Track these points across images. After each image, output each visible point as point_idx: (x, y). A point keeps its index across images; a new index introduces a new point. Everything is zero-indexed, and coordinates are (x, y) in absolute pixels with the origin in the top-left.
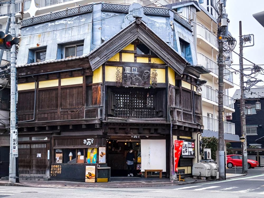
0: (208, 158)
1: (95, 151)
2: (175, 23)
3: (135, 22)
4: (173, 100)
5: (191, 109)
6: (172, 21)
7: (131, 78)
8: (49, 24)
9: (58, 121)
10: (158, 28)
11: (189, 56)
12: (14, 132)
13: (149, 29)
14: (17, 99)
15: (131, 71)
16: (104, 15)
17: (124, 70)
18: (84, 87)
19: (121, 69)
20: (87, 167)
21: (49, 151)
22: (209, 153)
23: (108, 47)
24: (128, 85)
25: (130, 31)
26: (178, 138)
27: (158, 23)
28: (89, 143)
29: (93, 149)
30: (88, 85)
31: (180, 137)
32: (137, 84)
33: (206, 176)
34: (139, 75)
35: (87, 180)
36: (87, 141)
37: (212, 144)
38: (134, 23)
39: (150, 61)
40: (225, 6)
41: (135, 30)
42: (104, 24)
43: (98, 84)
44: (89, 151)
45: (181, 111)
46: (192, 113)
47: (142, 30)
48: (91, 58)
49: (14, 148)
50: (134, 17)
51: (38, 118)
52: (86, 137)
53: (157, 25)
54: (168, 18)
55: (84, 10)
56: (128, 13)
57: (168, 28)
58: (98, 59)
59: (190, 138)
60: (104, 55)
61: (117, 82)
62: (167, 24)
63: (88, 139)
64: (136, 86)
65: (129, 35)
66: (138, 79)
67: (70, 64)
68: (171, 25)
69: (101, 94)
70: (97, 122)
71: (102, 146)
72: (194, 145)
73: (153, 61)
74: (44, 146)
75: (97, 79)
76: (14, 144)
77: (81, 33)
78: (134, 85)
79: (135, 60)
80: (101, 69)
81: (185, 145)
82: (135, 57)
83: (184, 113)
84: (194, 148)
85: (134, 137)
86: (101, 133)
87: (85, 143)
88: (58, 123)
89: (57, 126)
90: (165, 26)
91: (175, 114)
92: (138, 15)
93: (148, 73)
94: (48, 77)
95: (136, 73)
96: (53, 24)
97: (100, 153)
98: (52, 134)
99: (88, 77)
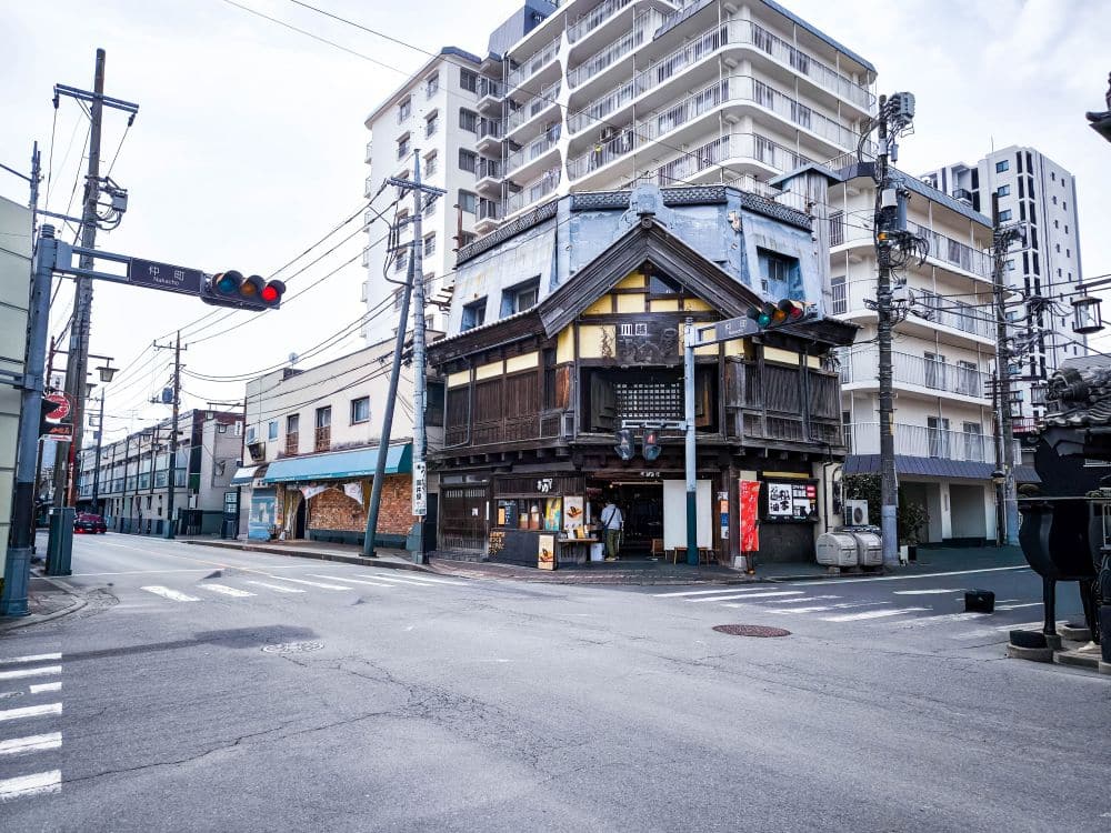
0: (854, 523)
1: (558, 505)
2: (747, 214)
3: (640, 224)
4: (738, 391)
5: (800, 410)
6: (733, 213)
7: (635, 347)
8: (494, 252)
9: (502, 444)
10: (700, 231)
11: (798, 289)
12: (419, 467)
13: (672, 237)
14: (425, 403)
15: (634, 332)
16: (576, 219)
17: (618, 331)
18: (541, 374)
19: (610, 330)
20: (542, 537)
21: (488, 504)
22: (859, 510)
23: (579, 284)
24: (630, 362)
25: (630, 246)
26: (760, 477)
27: (698, 220)
28: (545, 488)
29: (555, 500)
30: (549, 368)
31: (765, 474)
32: (649, 359)
33: (840, 564)
34: (651, 339)
35: (541, 565)
36: (543, 483)
37: (872, 488)
38: (637, 227)
39: (681, 306)
40: (894, 161)
41: (641, 243)
42: (577, 238)
43: (564, 365)
44: (549, 504)
45: (760, 414)
46: (801, 419)
47: (657, 240)
48: (544, 312)
49: (419, 497)
50: (638, 215)
51: (476, 440)
52: (541, 476)
53: (698, 225)
54: (723, 208)
55: (543, 214)
56: (628, 208)
57: (723, 230)
58: (559, 312)
59: (805, 476)
60: (571, 303)
61: (604, 359)
62: (720, 221)
63: (545, 480)
64: (647, 364)
65: (629, 254)
66: (651, 348)
67: (515, 327)
68: (731, 222)
69: (570, 386)
70: (558, 444)
71: (573, 495)
72: (816, 492)
73: (690, 305)
74: (481, 493)
75: (565, 354)
76: (419, 489)
77: (538, 261)
78: (643, 361)
79: (647, 308)
80: (571, 332)
81: (782, 492)
82: (648, 301)
83: (769, 419)
84: (816, 498)
85: (648, 475)
86: (570, 467)
87: (539, 487)
88: (502, 447)
89: (499, 455)
90: (715, 225)
91: (740, 421)
92: (648, 209)
93: (673, 332)
94: (488, 358)
95: (645, 334)
96: (498, 251)
97: (567, 509)
98: (493, 469)
99: (548, 352)
